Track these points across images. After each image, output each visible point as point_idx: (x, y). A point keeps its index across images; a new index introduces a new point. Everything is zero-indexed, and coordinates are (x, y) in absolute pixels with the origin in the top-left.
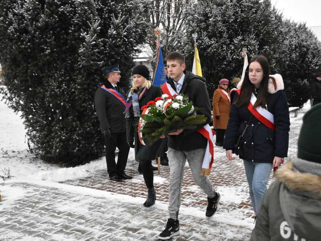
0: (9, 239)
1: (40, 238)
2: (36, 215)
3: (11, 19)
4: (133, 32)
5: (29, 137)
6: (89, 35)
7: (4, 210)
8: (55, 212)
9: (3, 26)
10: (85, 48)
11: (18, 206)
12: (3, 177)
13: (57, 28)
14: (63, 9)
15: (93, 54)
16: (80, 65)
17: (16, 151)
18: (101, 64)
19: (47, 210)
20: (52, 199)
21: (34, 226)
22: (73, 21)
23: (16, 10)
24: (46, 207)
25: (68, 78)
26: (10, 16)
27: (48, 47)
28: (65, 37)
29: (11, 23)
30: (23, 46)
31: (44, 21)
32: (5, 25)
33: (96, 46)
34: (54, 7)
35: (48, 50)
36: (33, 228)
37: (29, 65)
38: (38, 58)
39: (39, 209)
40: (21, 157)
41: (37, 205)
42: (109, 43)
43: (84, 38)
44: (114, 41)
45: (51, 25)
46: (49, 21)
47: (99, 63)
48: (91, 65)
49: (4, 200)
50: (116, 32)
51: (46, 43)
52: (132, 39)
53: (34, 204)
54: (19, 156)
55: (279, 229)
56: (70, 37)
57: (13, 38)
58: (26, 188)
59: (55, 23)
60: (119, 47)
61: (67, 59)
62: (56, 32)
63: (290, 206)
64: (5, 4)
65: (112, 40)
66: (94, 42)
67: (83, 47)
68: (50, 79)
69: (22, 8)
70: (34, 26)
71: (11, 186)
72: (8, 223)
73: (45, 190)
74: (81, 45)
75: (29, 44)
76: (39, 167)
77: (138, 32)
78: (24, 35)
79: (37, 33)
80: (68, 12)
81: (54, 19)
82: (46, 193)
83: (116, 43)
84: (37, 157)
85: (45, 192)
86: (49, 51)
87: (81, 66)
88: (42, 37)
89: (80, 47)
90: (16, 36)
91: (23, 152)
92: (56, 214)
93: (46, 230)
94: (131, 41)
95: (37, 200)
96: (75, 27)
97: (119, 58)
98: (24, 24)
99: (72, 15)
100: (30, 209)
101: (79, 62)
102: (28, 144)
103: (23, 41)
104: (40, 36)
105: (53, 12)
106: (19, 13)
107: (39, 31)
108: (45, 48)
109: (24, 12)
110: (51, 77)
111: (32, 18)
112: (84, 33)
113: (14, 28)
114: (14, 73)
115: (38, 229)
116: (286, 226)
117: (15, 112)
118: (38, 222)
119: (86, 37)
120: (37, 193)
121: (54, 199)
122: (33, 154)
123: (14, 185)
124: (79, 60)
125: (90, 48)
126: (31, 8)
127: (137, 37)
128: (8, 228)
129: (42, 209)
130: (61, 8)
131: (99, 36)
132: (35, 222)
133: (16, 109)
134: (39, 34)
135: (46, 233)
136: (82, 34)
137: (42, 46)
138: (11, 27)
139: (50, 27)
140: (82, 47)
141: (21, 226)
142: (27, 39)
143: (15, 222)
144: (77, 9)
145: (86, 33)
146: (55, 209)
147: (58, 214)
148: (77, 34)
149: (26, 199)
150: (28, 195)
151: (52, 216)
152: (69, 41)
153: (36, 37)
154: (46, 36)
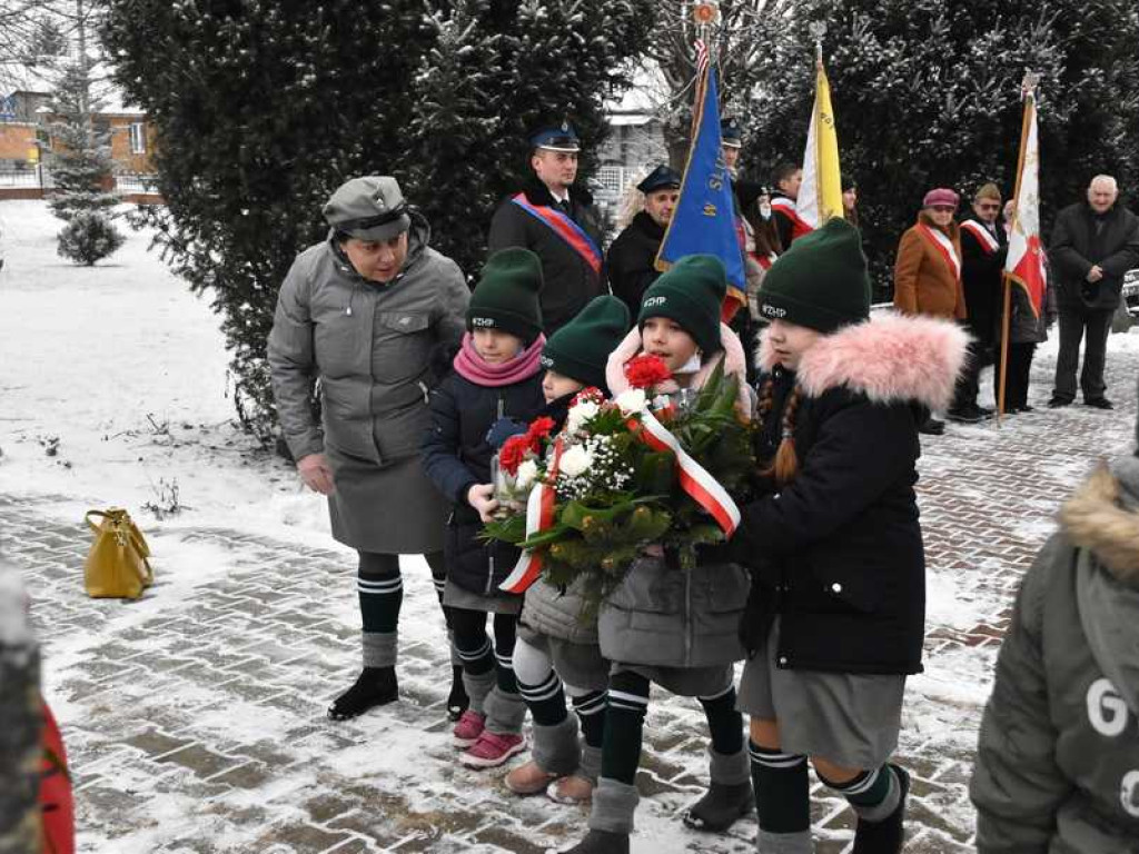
0: (184, 706)
1: (282, 711)
2: (267, 637)
4: (607, 11)
5: (238, 378)
6: (451, 22)
7: (163, 616)
8: (328, 629)
10: (435, 68)
11: (207, 606)
12: (155, 509)
15: (464, 91)
16: (416, 128)
17: (196, 425)
18: (489, 125)
19: (304, 621)
20: (318, 586)
21: (261, 670)
24: (300, 612)
27: (308, 61)
28: (368, 27)
30: (225, 60)
33: (474, 60)
35: (310, 73)
36: (261, 676)
37: (244, 127)
38: (275, 103)
39: (277, 618)
40: (213, 445)
41: (270, 604)
42: (522, 49)
43: (433, 32)
44: (538, 45)
47: (485, 122)
48: (458, 129)
49: (162, 584)
50: (545, 12)
51: (301, 48)
52: (600, 38)
53: (259, 602)
54: (206, 441)
55: (1084, 706)
56: (386, 29)
57: (188, 29)
58: (231, 546)
60: (556, 64)
61: (375, 108)
62: (336, 10)
63: (1118, 631)
65: (533, 41)
66: (469, 47)
67: (431, 66)
68: (312, 175)
71: (184, 540)
72: (178, 656)
73: (296, 556)
74: (423, 57)
75: (243, 52)
76: (274, 480)
77: (623, 11)
78: (228, 19)
79: (272, 12)
82: (299, 568)
83: (544, 50)
84: (265, 448)
85: (294, 562)
86: (313, 76)
87: (420, 132)
88: (288, 29)
89: (420, 64)
90: (199, 22)
91: (217, 427)
92: (334, 638)
93: (303, 688)
94: (598, 43)
95: (269, 589)
97: (555, 106)
100: (248, 615)
101: (415, 116)
102: (237, 400)
103: (225, 40)
104: (281, 22)
107: (278, 4)
108: (299, 65)
110: (316, 169)
112: (434, 13)
114: (191, 154)
115: (274, 681)
116: (1108, 694)
117: (193, 288)
118: (273, 660)
119: (441, 28)
120: (269, 565)
121: (327, 589)
122: (251, 436)
123: (191, 536)
124: (414, 110)
125: (454, 68)
127: (620, 32)
128: (179, 673)
129: (286, 617)
131: (486, 26)
132: (266, 659)
133: (197, 280)
134: (279, 17)
135: (303, 695)
136: (426, 19)
137: (289, 61)
140: (427, 64)
141: (220, 670)
142: (238, 35)
143: (198, 654)
145: (439, 13)
146: (330, 620)
147: (340, 637)
148: (409, 18)
149: (232, 582)
150: (240, 570)
151: (321, 641)
152: (381, 44)
153: (267, 28)
154: (304, 23)
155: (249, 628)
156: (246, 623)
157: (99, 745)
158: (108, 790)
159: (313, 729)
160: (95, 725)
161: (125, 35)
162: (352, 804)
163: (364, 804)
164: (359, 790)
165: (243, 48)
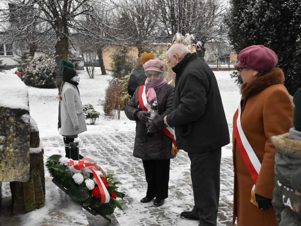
3: (243, 18)
9: (237, 23)
13: (279, 21)
14: (285, 5)
16: (297, 53)
21: (225, 177)
22: (295, 14)
23: (248, 10)
25: (286, 64)
26: (243, 15)
27: (269, 38)
28: (286, 29)
29: (243, 21)
30: (250, 39)
31: (268, 17)
32: (239, 23)
34: (278, 3)
35: (270, 41)
36: (223, 178)
45: (274, 19)
46: (272, 16)
51: (268, 35)
56: (290, 28)
57: (243, 32)
59: (278, 17)
61: (287, 48)
62: (278, 25)
64: (240, 6)
67: (300, 37)
69: (253, 7)
70: (260, 21)
74: (299, 35)
75: (254, 37)
78: (252, 29)
79: (262, 27)
80: (290, 6)
81: (277, 15)
86: (270, 42)
87: (297, 54)
88: (265, 31)
89: (298, 37)
90: (245, 31)
96: (295, 19)
98: (253, 21)
99: (294, 9)
101: (297, 50)
103: (251, 34)
105: (277, 8)
106: (249, 12)
107: (263, 25)
109: (254, 10)
111: (259, 15)
113: (245, 24)
115: (226, 179)
118: (229, 175)
124: (297, 49)
126: (258, 7)
130: (284, 4)
132: (227, 175)
134: (263, 28)
136: (300, 26)
137: (265, 38)
138: (242, 23)
139: (273, 21)
142: (254, 33)
144: (299, 3)
148: (297, 26)
152: (289, 33)
153: (261, 30)
154: (269, 29)
155: (228, 168)
156: (228, 167)
157: (184, 184)
158: (181, 192)
159: (228, 190)
160: (185, 180)
161: (232, 34)
162: (226, 206)
163: (229, 206)
164: (229, 204)
165: (255, 36)
